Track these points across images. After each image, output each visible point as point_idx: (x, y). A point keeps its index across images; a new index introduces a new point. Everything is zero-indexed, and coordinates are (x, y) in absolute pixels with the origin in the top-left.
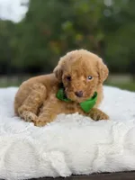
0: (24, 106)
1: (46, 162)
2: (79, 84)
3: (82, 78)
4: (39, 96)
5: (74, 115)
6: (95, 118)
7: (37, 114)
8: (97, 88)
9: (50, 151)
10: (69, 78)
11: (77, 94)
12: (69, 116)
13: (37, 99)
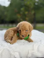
0: (7, 38)
3: (24, 31)
5: (22, 40)
6: (29, 41)
7: (11, 40)
9: (14, 52)
13: (11, 35)
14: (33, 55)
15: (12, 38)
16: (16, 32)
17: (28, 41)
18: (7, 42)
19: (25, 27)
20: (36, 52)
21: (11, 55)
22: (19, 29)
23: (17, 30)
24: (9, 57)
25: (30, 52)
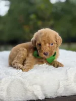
1: (30, 92)
2: (46, 48)
4: (23, 55)
6: (56, 66)
8: (56, 50)
10: (40, 45)
11: (45, 54)
12: (41, 65)
14: (66, 89)
17: (54, 66)
19: (48, 37)
21: (26, 90)
22: (38, 42)
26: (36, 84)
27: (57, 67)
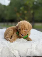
0: (7, 36)
1: (12, 53)
3: (24, 30)
7: (11, 38)
11: (22, 35)
13: (11, 34)
15: (12, 36)
16: (16, 31)
18: (7, 40)
20: (35, 51)
21: (10, 52)
22: (19, 28)
23: (17, 29)
24: (9, 54)
25: (28, 51)
26: (15, 50)
27: (29, 41)
